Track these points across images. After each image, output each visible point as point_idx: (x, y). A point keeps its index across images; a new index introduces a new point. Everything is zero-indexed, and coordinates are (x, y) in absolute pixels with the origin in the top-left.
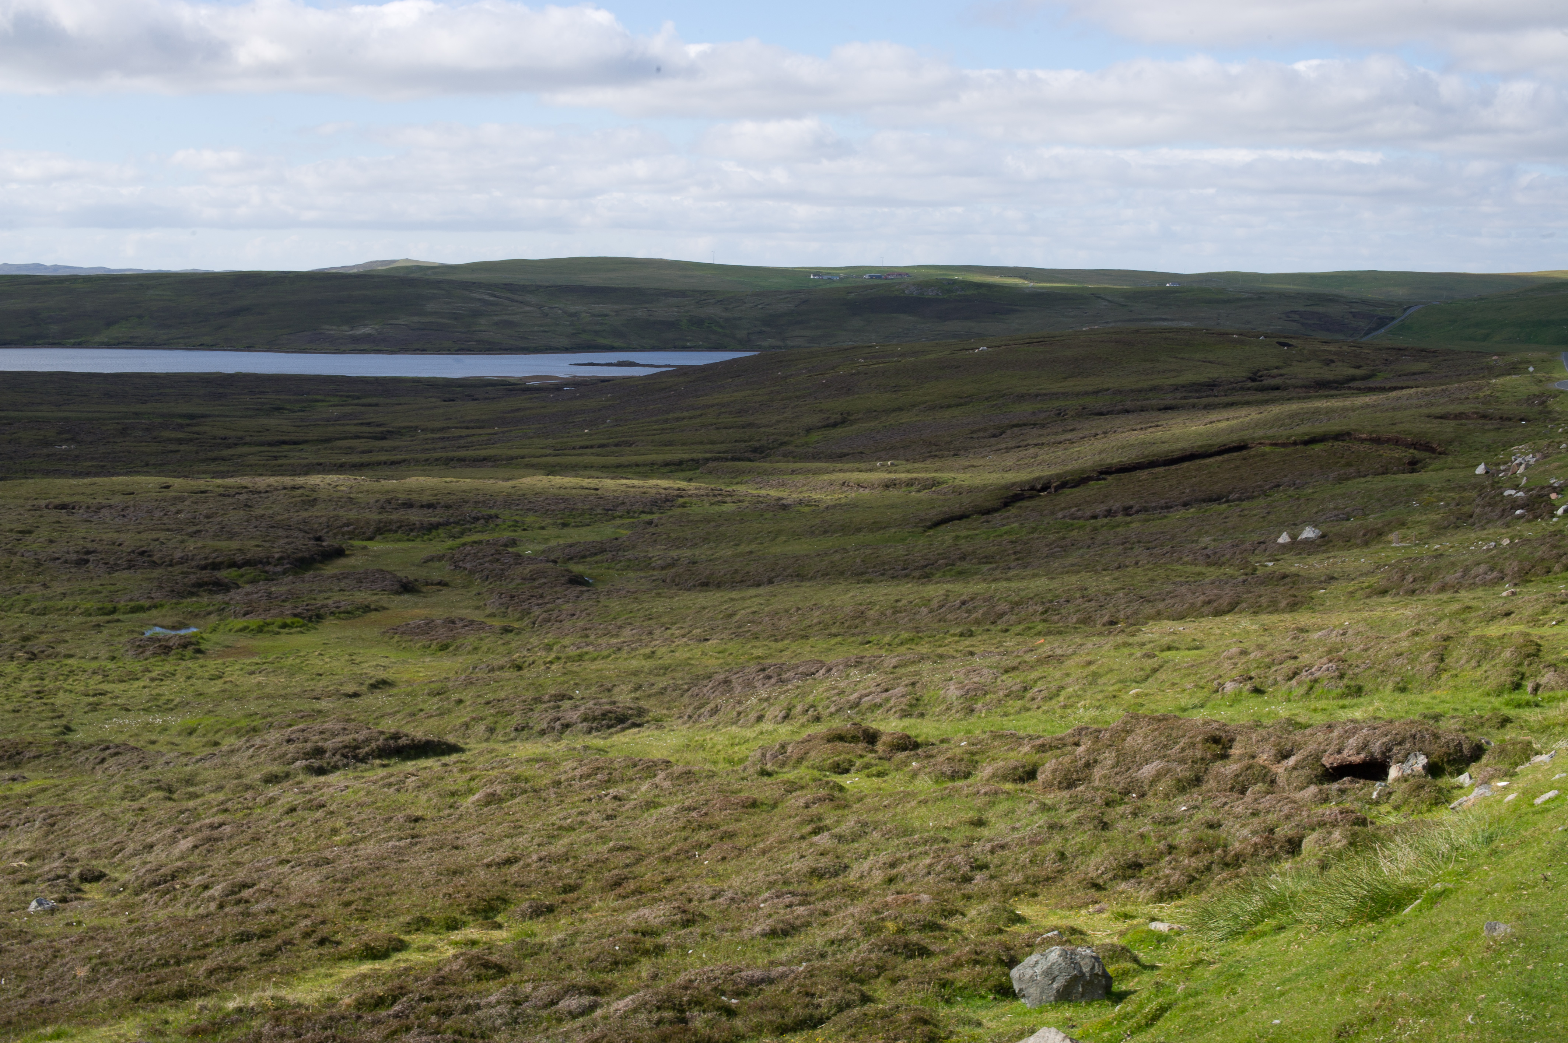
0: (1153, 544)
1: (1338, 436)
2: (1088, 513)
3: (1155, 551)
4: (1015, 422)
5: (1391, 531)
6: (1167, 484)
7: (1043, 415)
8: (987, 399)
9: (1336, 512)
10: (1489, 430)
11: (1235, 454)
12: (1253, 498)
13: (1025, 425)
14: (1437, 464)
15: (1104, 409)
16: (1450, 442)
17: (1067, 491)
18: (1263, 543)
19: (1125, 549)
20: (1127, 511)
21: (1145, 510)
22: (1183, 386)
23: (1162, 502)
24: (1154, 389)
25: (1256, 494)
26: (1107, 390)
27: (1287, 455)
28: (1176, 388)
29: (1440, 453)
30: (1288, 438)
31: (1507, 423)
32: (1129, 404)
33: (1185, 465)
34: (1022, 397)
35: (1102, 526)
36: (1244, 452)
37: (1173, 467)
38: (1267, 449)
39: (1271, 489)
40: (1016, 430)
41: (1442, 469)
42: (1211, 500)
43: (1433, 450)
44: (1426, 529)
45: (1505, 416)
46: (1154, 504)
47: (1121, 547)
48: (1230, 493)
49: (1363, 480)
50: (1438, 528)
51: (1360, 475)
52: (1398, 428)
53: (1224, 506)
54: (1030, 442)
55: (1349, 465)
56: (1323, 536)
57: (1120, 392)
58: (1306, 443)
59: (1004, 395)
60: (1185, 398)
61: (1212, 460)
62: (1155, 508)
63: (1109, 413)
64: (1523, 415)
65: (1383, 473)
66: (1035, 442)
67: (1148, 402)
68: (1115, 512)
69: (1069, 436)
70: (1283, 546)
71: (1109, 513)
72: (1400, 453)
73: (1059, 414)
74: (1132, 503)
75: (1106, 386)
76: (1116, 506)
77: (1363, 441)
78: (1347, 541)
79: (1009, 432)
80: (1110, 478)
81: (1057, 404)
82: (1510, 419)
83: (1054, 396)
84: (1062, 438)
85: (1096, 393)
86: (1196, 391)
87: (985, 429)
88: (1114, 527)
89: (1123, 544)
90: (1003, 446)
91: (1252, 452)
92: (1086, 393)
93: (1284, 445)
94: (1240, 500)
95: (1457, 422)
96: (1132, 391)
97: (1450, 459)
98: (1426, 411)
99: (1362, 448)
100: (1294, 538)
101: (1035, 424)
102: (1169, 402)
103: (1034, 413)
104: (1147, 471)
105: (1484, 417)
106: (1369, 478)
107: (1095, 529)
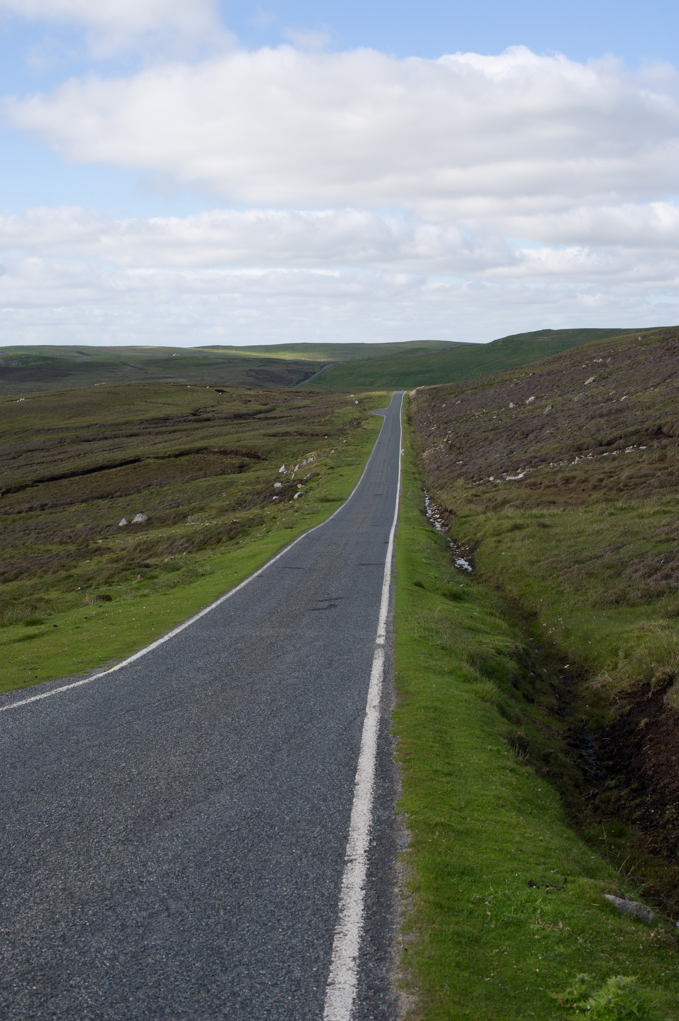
0: (45, 530)
1: (199, 451)
2: (17, 510)
3: (42, 535)
4: (31, 448)
5: (192, 514)
6: (77, 488)
7: (50, 443)
8: (15, 433)
9: (170, 503)
10: (299, 443)
11: (130, 465)
12: (130, 494)
13: (36, 450)
14: (257, 467)
15: (91, 438)
16: (270, 452)
17: (10, 495)
18: (110, 526)
19: (25, 534)
20: (43, 507)
21: (56, 506)
22: (147, 421)
23: (69, 500)
24: (127, 423)
25: (132, 492)
26: (96, 425)
27: (163, 464)
28: (142, 422)
29: (263, 460)
30: (165, 453)
31: (315, 438)
32: (108, 434)
33: (94, 474)
34: (38, 432)
35: (20, 519)
36: (137, 464)
37: (86, 476)
38: (152, 461)
39: (144, 488)
40: (29, 454)
41: (259, 470)
42: (102, 497)
43: (258, 458)
44: (214, 512)
45: (315, 433)
46: (62, 502)
47: (22, 533)
48: (116, 492)
49: (204, 479)
50: (222, 511)
51: (205, 476)
52: (238, 444)
53: (107, 500)
54: (35, 461)
55: (200, 469)
56: (148, 520)
57: (104, 426)
58: (177, 456)
59: (27, 430)
60: (146, 428)
61: (114, 470)
62: (62, 505)
63: (93, 440)
64: (326, 432)
65: (221, 474)
66: (38, 461)
67: (123, 432)
68: (36, 508)
69: (61, 456)
70: (120, 528)
71: (31, 509)
72: (236, 461)
73: (61, 442)
74: (48, 502)
75: (95, 423)
76: (36, 503)
77: (215, 453)
78: (163, 522)
79: (24, 455)
80: (41, 485)
81: (61, 435)
82: (317, 435)
83: (60, 430)
84: (56, 458)
85: (88, 427)
86: (155, 423)
87: (9, 454)
88: (28, 519)
89: (25, 530)
90: (17, 465)
91: (141, 463)
92: (82, 427)
93: (163, 458)
94: (121, 496)
95: (280, 438)
96: (112, 425)
97: (267, 462)
98: (262, 431)
99: (212, 457)
100: (129, 522)
101: (43, 450)
102: (135, 431)
103: (44, 442)
104: (67, 480)
105: (301, 434)
106: (207, 479)
107: (14, 521)
